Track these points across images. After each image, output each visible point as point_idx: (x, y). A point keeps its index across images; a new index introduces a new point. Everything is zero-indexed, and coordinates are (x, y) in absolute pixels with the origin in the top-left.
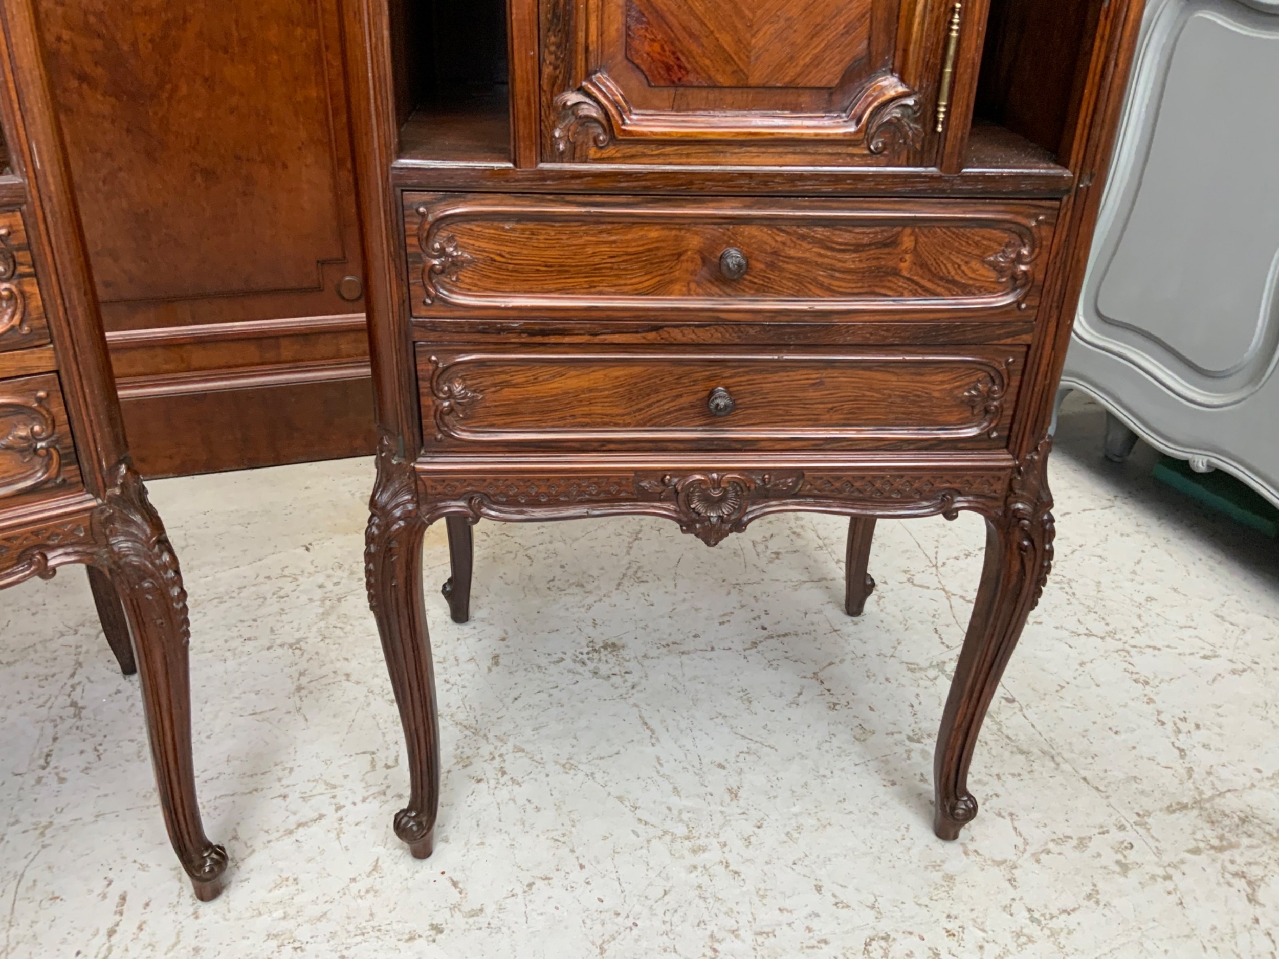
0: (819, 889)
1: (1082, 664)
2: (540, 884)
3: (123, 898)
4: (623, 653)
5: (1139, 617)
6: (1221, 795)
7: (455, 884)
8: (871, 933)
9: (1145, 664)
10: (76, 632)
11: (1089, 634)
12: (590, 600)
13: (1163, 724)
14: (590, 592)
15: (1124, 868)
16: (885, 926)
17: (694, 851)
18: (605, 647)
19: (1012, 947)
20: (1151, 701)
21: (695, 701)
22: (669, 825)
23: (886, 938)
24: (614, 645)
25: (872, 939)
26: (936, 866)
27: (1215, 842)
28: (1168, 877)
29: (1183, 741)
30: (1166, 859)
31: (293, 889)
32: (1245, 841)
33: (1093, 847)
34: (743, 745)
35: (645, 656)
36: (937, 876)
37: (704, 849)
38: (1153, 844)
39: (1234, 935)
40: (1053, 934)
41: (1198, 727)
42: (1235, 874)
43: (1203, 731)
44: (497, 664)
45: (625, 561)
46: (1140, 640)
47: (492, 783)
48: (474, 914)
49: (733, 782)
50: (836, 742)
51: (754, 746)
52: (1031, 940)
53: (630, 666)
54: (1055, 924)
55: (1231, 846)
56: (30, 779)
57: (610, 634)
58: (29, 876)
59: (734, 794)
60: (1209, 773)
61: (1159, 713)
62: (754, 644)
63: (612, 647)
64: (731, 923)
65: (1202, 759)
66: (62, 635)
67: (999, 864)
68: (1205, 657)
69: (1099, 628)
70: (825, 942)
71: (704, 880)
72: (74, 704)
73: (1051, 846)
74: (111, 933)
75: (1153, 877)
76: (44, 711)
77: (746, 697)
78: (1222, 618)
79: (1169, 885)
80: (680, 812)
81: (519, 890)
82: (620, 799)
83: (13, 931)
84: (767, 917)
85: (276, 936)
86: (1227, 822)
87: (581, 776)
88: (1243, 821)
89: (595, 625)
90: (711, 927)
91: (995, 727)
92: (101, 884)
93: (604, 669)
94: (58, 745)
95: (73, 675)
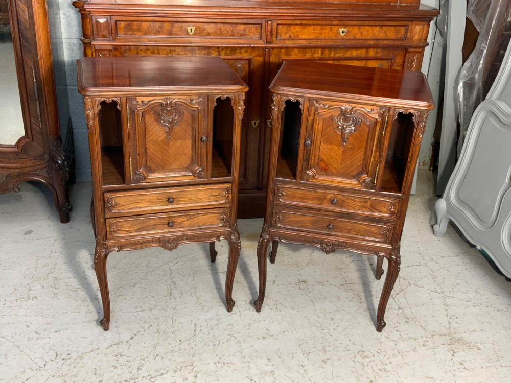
0: (350, 341)
1: (431, 299)
2: (286, 332)
3: (196, 325)
4: (308, 284)
5: (453, 289)
6: (455, 333)
7: (267, 330)
8: (360, 350)
9: (448, 301)
10: (168, 264)
11: (436, 292)
12: (299, 269)
13: (448, 316)
14: (299, 267)
15: (424, 345)
16: (363, 349)
17: (322, 330)
18: (302, 281)
19: (392, 356)
20: (447, 310)
21: (325, 298)
22: (316, 324)
23: (363, 351)
24: (305, 281)
25: (360, 351)
26: (378, 339)
27: (449, 343)
28: (434, 349)
29: (451, 321)
30: (435, 345)
31: (232, 327)
32: (457, 344)
33: (418, 340)
34: (336, 309)
35: (313, 285)
36: (378, 341)
37: (324, 330)
38: (433, 341)
39: (445, 361)
40: (402, 356)
41: (457, 318)
42: (451, 350)
43: (458, 319)
44: (274, 283)
45: (309, 258)
46: (450, 295)
47: (275, 310)
48: (271, 336)
49: (333, 317)
50: (360, 311)
51: (339, 309)
52: (396, 356)
53: (309, 287)
54: (403, 354)
55: (453, 344)
56: (168, 298)
57: (304, 278)
58: (174, 318)
59: (332, 319)
60: (455, 329)
61: (448, 313)
62: (343, 285)
63: (305, 282)
64: (329, 344)
65: (454, 325)
66: (165, 264)
67: (393, 341)
68: (467, 301)
69: (439, 290)
70: (349, 350)
71: (324, 336)
72: (173, 282)
73: (408, 339)
74: (195, 331)
75: (430, 348)
76: (166, 283)
77: (339, 298)
78: (477, 292)
79: (434, 350)
80: (319, 322)
81: (281, 332)
82: (305, 317)
83: (174, 329)
84: (337, 344)
85: (230, 335)
86: (454, 339)
87: (296, 311)
88: (458, 340)
89: (300, 275)
90: (324, 344)
91: (402, 312)
92: (190, 322)
93: (302, 287)
94: (172, 291)
95: (171, 275)
